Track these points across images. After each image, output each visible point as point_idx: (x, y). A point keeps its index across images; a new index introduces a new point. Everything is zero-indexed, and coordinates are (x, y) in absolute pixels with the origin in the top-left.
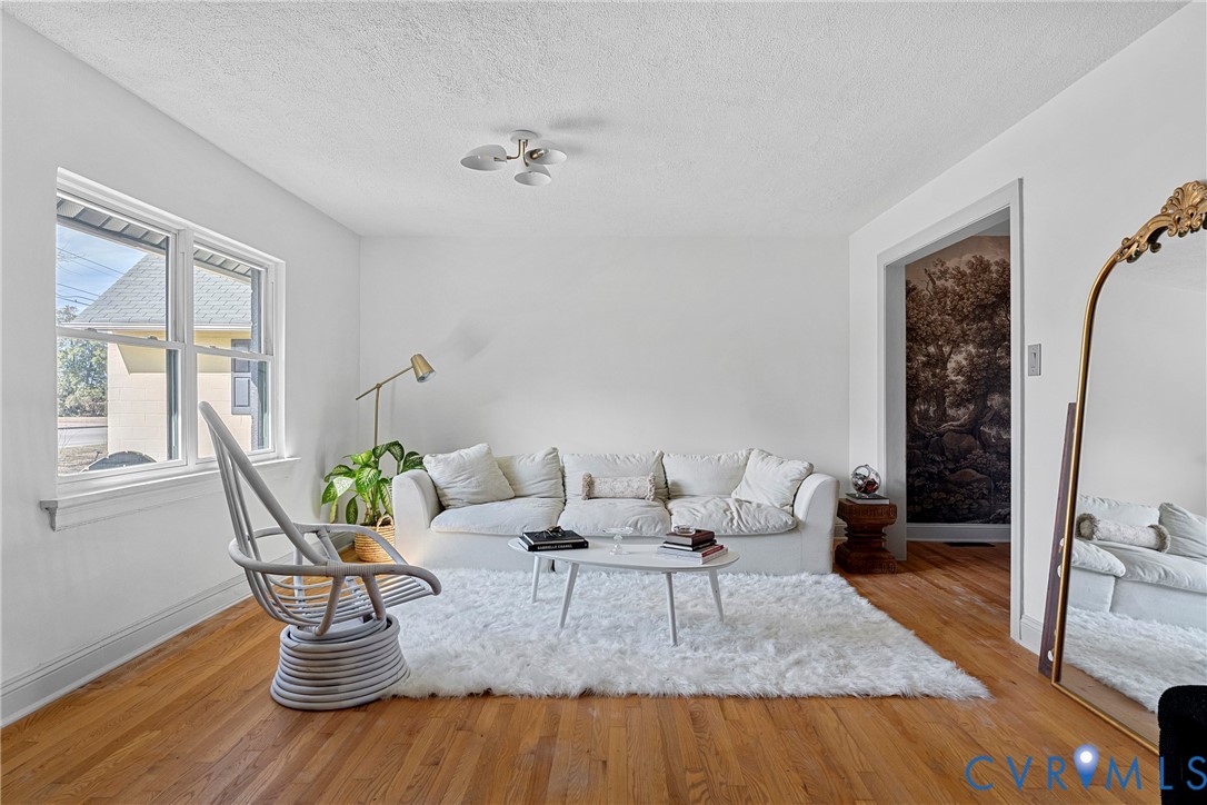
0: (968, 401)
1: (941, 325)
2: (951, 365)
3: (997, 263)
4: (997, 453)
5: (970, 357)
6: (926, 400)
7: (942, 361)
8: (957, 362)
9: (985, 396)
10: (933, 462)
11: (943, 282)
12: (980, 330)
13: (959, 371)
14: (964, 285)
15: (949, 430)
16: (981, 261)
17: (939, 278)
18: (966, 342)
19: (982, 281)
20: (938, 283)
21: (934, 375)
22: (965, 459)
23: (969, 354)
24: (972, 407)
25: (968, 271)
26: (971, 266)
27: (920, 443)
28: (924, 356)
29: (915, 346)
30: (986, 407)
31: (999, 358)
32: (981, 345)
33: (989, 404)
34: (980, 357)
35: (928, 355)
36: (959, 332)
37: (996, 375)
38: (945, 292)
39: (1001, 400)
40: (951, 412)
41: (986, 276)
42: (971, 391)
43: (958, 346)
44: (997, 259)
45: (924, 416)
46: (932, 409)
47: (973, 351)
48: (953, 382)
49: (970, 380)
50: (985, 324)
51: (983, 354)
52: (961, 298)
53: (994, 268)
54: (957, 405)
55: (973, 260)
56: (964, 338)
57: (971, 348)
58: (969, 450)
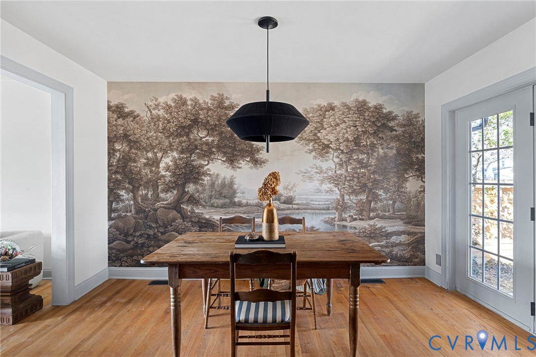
0: (174, 188)
1: (156, 139)
2: (162, 165)
3: (191, 100)
4: (191, 221)
5: (174, 160)
6: (146, 188)
7: (156, 163)
8: (167, 163)
9: (184, 185)
10: (150, 227)
11: (157, 111)
12: (181, 142)
13: (167, 169)
14: (171, 113)
15: (161, 207)
16: (181, 98)
17: (154, 109)
18: (172, 150)
19: (182, 111)
20: (153, 112)
21: (151, 172)
22: (171, 226)
23: (174, 158)
24: (175, 192)
25: (173, 105)
26: (175, 101)
27: (142, 215)
28: (145, 159)
29: (139, 153)
30: (184, 192)
31: (193, 161)
32: (182, 152)
33: (186, 190)
34: (181, 160)
35: (147, 159)
36: (167, 144)
37: (191, 171)
38: (158, 118)
39: (194, 187)
40: (162, 195)
41: (184, 108)
42: (175, 182)
43: (167, 152)
44: (191, 97)
45: (144, 199)
46: (150, 193)
47: (177, 156)
48: (163, 176)
49: (174, 174)
50: (184, 138)
51: (183, 158)
52: (169, 122)
53: (189, 103)
54: (166, 191)
55: (176, 97)
56: (171, 147)
57: (175, 154)
58: (174, 220)
